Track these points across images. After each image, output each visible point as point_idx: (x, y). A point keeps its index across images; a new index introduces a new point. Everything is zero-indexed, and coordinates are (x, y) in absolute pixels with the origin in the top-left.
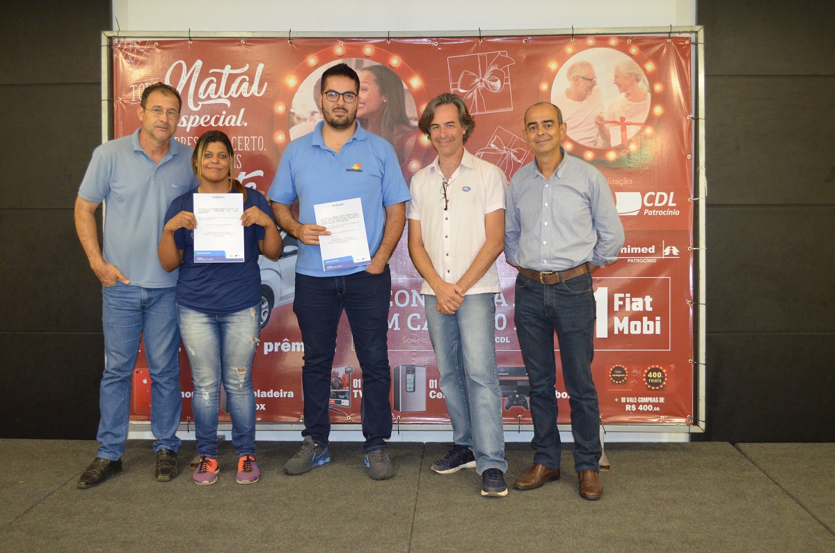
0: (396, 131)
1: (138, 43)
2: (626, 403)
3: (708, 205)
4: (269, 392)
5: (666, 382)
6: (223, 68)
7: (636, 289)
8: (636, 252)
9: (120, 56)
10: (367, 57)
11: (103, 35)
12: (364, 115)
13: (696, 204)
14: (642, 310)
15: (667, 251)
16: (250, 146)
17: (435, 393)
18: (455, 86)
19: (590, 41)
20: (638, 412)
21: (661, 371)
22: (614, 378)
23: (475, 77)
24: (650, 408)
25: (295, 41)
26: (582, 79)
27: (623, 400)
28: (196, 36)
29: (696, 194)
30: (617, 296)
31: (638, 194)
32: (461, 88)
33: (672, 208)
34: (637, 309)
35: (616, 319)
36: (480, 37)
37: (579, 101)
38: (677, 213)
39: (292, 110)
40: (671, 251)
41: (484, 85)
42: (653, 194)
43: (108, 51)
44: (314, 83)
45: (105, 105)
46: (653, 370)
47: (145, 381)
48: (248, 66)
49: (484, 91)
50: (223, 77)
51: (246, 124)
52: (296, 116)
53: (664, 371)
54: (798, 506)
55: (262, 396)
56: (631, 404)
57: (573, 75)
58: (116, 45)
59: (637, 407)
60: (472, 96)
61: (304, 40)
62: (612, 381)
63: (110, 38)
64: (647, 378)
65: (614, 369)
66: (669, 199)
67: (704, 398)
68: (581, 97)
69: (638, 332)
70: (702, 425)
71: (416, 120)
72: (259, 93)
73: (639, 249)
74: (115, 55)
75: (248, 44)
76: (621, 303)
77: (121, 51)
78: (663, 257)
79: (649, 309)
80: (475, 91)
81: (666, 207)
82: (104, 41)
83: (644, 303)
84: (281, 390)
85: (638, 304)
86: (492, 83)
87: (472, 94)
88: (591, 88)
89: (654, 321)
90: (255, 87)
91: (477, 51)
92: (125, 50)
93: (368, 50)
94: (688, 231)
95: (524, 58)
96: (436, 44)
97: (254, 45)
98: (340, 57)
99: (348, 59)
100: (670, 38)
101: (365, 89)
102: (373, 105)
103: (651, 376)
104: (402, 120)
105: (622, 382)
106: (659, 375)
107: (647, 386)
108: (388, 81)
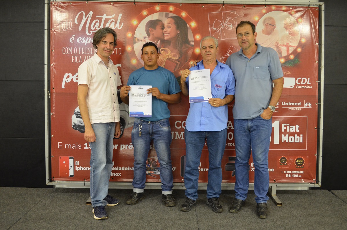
0: (183, 47)
1: (62, 3)
2: (286, 174)
3: (325, 84)
4: (122, 168)
5: (305, 164)
6: (102, 15)
7: (292, 122)
8: (292, 105)
9: (53, 9)
10: (171, 12)
12: (169, 39)
13: (320, 84)
14: (294, 131)
15: (306, 105)
16: (115, 52)
18: (211, 26)
19: (273, 8)
20: (291, 177)
21: (302, 159)
22: (282, 162)
23: (221, 23)
24: (297, 176)
25: (136, 3)
26: (269, 25)
27: (285, 172)
29: (320, 79)
30: (283, 125)
31: (294, 79)
32: (214, 27)
33: (309, 85)
34: (292, 131)
35: (283, 135)
36: (223, 4)
37: (268, 35)
38: (311, 87)
39: (135, 36)
40: (308, 105)
41: (225, 26)
42: (300, 78)
43: (48, 6)
44: (146, 24)
45: (46, 32)
46: (298, 159)
47: (64, 162)
48: (114, 14)
49: (224, 29)
50: (103, 19)
52: (137, 39)
53: (304, 159)
55: (119, 170)
56: (289, 174)
58: (52, 4)
59: (291, 175)
60: (219, 31)
61: (143, 3)
62: (280, 163)
63: (49, 0)
64: (296, 162)
65: (281, 158)
66: (308, 81)
67: (321, 171)
68: (269, 33)
69: (293, 141)
70: (320, 184)
71: (193, 42)
72: (119, 28)
73: (294, 103)
74: (51, 9)
75: (115, 4)
76: (285, 128)
77: (54, 6)
78: (304, 108)
79: (298, 131)
80: (221, 29)
81: (306, 85)
82: (46, 2)
83: (296, 128)
84: (129, 167)
85: (293, 129)
86: (229, 26)
88: (273, 29)
89: (300, 136)
90: (118, 25)
91: (222, 10)
92: (56, 6)
93: (171, 8)
94: (316, 96)
95: (243, 15)
96: (203, 7)
97: (117, 5)
98: (158, 11)
99: (162, 13)
100: (309, 7)
101: (169, 27)
102: (173, 34)
103: (298, 162)
104: (187, 42)
105: (285, 164)
106: (301, 161)
107: (296, 166)
108: (180, 23)
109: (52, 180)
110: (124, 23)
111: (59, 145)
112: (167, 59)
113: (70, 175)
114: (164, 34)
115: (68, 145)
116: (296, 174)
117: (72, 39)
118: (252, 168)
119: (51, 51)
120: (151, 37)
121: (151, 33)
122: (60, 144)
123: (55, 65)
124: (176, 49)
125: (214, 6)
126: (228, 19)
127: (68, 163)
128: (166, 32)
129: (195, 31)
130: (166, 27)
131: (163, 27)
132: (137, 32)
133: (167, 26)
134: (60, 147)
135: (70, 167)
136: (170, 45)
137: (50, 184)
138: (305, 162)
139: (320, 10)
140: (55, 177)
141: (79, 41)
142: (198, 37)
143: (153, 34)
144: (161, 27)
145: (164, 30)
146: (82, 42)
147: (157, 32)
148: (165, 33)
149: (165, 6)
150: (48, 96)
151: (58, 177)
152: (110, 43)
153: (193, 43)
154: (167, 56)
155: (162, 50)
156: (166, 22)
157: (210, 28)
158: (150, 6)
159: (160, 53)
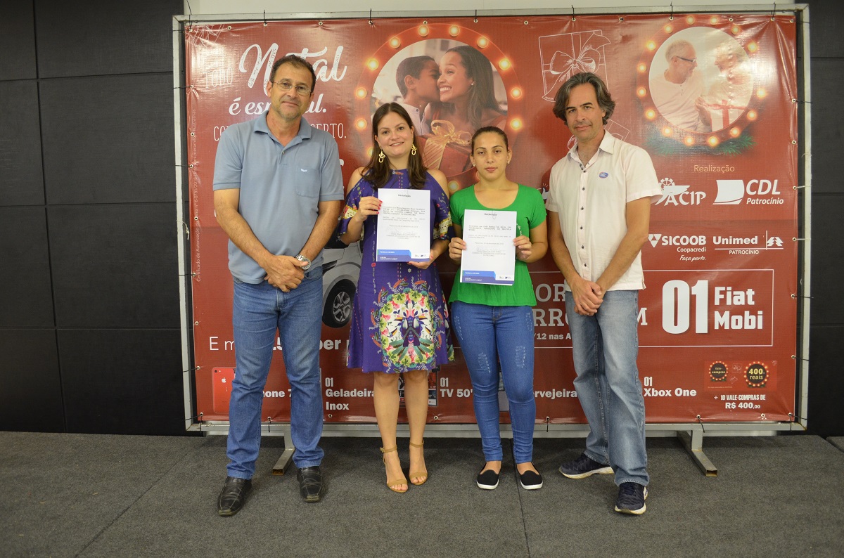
0: (484, 117)
1: (210, 27)
2: (726, 401)
3: (813, 194)
4: (352, 392)
5: (768, 378)
6: (300, 51)
7: (738, 283)
8: (738, 243)
9: (191, 41)
10: (453, 38)
11: (174, 19)
12: (450, 99)
13: (801, 193)
14: (743, 304)
15: (770, 242)
18: (547, 68)
19: (690, 20)
20: (738, 409)
21: (762, 367)
22: (714, 375)
23: (568, 58)
24: (750, 406)
25: (374, 21)
26: (681, 60)
27: (723, 397)
28: (271, 18)
29: (801, 180)
30: (718, 289)
31: (741, 182)
32: (553, 70)
33: (776, 197)
34: (739, 303)
35: (717, 314)
36: (573, 16)
37: (679, 83)
38: (781, 202)
39: (373, 95)
40: (775, 242)
41: (577, 67)
42: (756, 181)
43: (179, 37)
44: (397, 66)
45: (177, 93)
46: (754, 367)
47: (224, 381)
48: (326, 48)
51: (324, 111)
52: (377, 101)
53: (766, 367)
55: (345, 395)
56: (731, 402)
57: (673, 55)
58: (188, 30)
59: (737, 404)
61: (391, 21)
62: (712, 378)
63: (182, 23)
64: (748, 375)
65: (714, 366)
66: (773, 187)
67: (807, 395)
68: (680, 79)
69: (740, 327)
70: (804, 423)
71: (505, 104)
73: (741, 239)
74: (187, 41)
75: (326, 25)
76: (722, 296)
77: (193, 36)
78: (766, 249)
79: (751, 302)
80: (568, 73)
81: (769, 196)
82: (176, 26)
83: (746, 297)
84: (365, 389)
85: (739, 298)
86: (587, 64)
87: (565, 76)
88: (691, 69)
89: (757, 315)
90: (334, 71)
91: (570, 30)
92: (198, 35)
93: (454, 30)
94: (792, 221)
95: (620, 38)
96: (526, 23)
97: (333, 27)
98: (424, 38)
99: (432, 40)
100: (773, 17)
101: (451, 72)
102: (459, 89)
103: (752, 373)
104: (491, 104)
105: (722, 379)
106: (761, 371)
107: (748, 383)
108: (475, 63)
109: (199, 419)
110: (348, 66)
111: (211, 343)
112: (447, 144)
114: (438, 89)
116: (748, 401)
117: (235, 106)
118: (646, 389)
119: (190, 136)
120: (409, 97)
121: (410, 87)
122: (213, 340)
123: (198, 166)
124: (468, 121)
125: (550, 21)
126: (586, 49)
128: (445, 84)
129: (509, 80)
130: (443, 73)
131: (436, 73)
132: (377, 86)
133: (446, 70)
134: (214, 346)
136: (452, 112)
137: (195, 428)
138: (769, 374)
139: (799, 23)
140: (205, 414)
141: (250, 111)
142: (517, 93)
143: (414, 90)
144: (431, 73)
145: (439, 80)
146: (255, 113)
147: (424, 84)
148: (441, 85)
149: (439, 22)
150: (185, 235)
151: (211, 413)
153: (505, 108)
154: (446, 138)
155: (435, 125)
156: (443, 60)
157: (543, 71)
158: (405, 25)
159: (431, 132)
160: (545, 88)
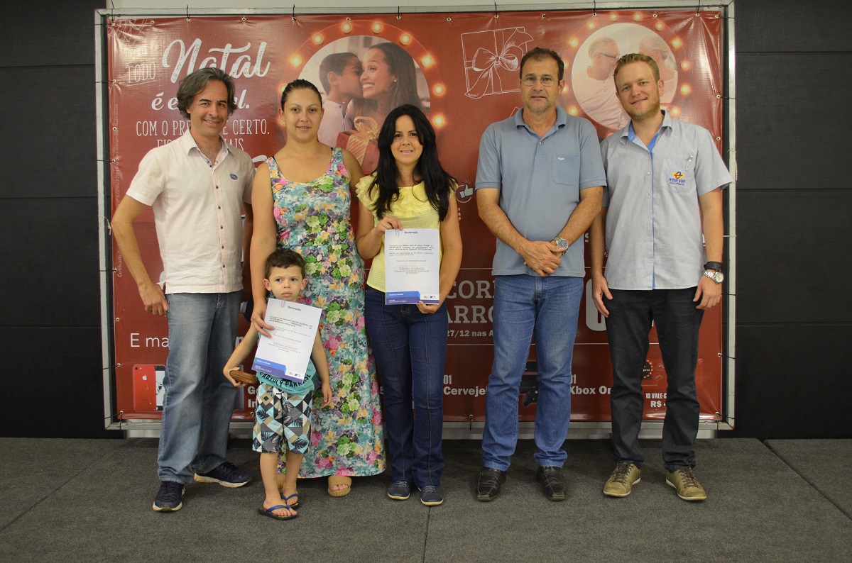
1: (133, 21)
2: (651, 399)
3: (739, 191)
6: (223, 47)
9: (113, 35)
10: (376, 34)
11: (96, 12)
12: (373, 96)
16: (253, 129)
17: (449, 389)
18: (469, 64)
19: (613, 17)
23: (491, 55)
25: (298, 17)
26: (604, 56)
27: (648, 396)
28: (194, 13)
32: (476, 67)
36: (496, 12)
37: (601, 79)
41: (500, 64)
43: (101, 31)
44: (320, 63)
45: (99, 87)
47: (145, 378)
48: (249, 44)
49: (500, 69)
50: (224, 56)
51: (248, 106)
54: (838, 511)
56: (656, 400)
57: (596, 52)
58: (110, 24)
60: (488, 75)
61: (308, 17)
63: (104, 17)
67: (733, 394)
68: (604, 76)
70: (732, 422)
71: (428, 101)
72: (261, 73)
74: (109, 35)
75: (249, 21)
77: (116, 30)
80: (491, 69)
82: (98, 20)
86: (509, 61)
87: (487, 73)
90: (257, 68)
91: (492, 26)
92: (120, 29)
93: (377, 26)
95: (543, 34)
96: (449, 20)
97: (257, 23)
98: (347, 34)
99: (356, 37)
100: (698, 12)
101: (374, 69)
102: (382, 86)
104: (414, 101)
105: (647, 377)
108: (398, 60)
109: (119, 418)
110: (270, 63)
111: (132, 340)
112: (370, 141)
113: (158, 407)
114: (361, 85)
115: (153, 340)
117: (157, 101)
119: (112, 131)
120: (332, 94)
121: (333, 84)
122: (134, 337)
123: (120, 161)
125: (474, 18)
127: (152, 379)
128: (367, 81)
129: (432, 77)
130: (366, 70)
131: (359, 70)
133: (369, 66)
134: (135, 343)
135: (157, 388)
136: (374, 109)
137: (115, 427)
139: (726, 19)
140: (125, 412)
141: (173, 107)
142: (439, 90)
143: (337, 87)
144: (354, 70)
145: (362, 77)
147: (346, 81)
148: (364, 82)
149: (362, 19)
150: (107, 230)
151: (130, 410)
152: (219, 104)
153: (427, 104)
154: (369, 134)
155: (358, 121)
156: (366, 56)
157: (466, 68)
158: (328, 22)
159: (354, 128)
160: (468, 84)
